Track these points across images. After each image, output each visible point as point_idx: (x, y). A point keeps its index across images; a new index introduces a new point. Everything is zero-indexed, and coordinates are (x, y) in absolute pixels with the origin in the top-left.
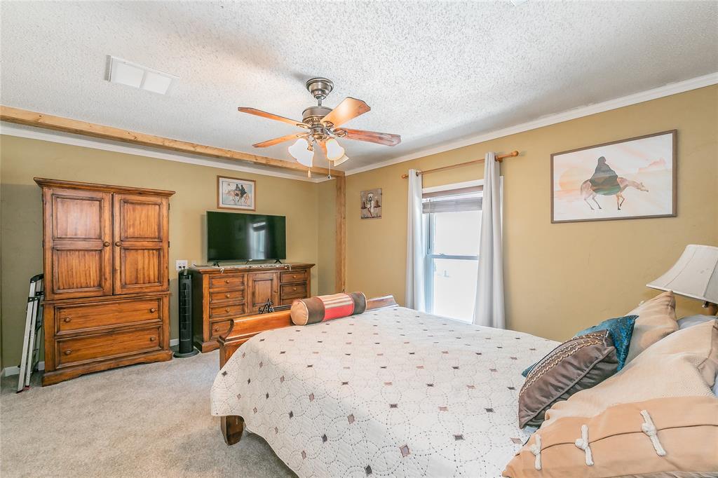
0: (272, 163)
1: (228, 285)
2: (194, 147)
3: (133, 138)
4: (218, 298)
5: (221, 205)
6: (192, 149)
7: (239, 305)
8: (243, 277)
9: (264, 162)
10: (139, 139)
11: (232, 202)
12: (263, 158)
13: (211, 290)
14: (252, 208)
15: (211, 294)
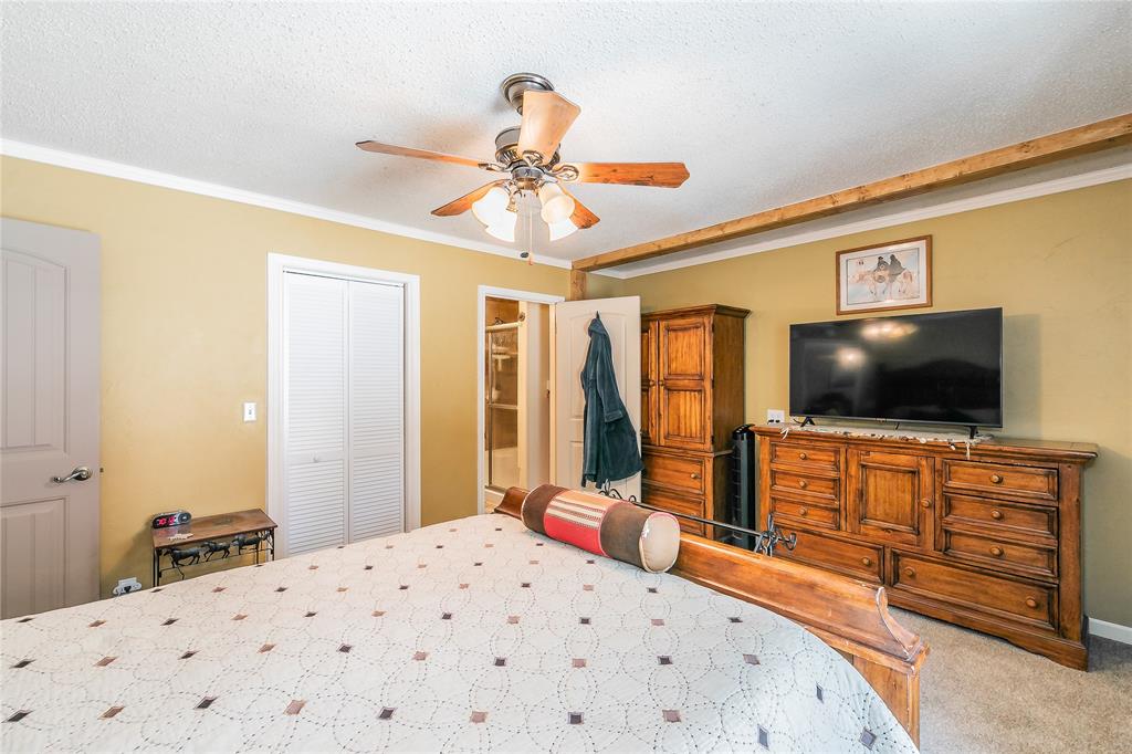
0: (877, 193)
1: (806, 464)
2: (722, 229)
3: (656, 249)
4: (787, 483)
5: (844, 308)
6: (720, 233)
7: (826, 509)
8: (837, 452)
9: (853, 199)
10: (664, 247)
11: (870, 298)
12: (850, 192)
13: (774, 466)
14: (923, 300)
15: (773, 474)
